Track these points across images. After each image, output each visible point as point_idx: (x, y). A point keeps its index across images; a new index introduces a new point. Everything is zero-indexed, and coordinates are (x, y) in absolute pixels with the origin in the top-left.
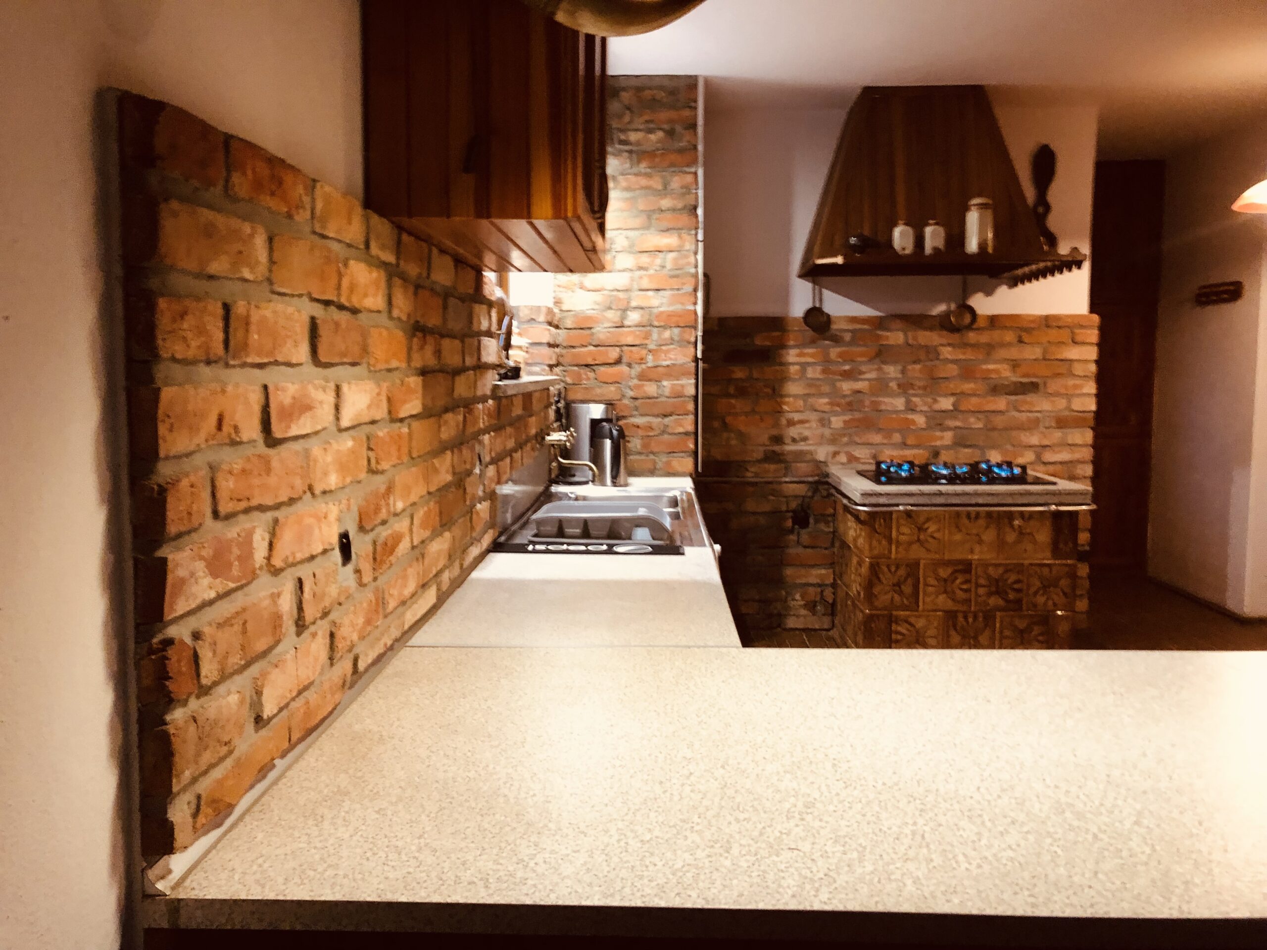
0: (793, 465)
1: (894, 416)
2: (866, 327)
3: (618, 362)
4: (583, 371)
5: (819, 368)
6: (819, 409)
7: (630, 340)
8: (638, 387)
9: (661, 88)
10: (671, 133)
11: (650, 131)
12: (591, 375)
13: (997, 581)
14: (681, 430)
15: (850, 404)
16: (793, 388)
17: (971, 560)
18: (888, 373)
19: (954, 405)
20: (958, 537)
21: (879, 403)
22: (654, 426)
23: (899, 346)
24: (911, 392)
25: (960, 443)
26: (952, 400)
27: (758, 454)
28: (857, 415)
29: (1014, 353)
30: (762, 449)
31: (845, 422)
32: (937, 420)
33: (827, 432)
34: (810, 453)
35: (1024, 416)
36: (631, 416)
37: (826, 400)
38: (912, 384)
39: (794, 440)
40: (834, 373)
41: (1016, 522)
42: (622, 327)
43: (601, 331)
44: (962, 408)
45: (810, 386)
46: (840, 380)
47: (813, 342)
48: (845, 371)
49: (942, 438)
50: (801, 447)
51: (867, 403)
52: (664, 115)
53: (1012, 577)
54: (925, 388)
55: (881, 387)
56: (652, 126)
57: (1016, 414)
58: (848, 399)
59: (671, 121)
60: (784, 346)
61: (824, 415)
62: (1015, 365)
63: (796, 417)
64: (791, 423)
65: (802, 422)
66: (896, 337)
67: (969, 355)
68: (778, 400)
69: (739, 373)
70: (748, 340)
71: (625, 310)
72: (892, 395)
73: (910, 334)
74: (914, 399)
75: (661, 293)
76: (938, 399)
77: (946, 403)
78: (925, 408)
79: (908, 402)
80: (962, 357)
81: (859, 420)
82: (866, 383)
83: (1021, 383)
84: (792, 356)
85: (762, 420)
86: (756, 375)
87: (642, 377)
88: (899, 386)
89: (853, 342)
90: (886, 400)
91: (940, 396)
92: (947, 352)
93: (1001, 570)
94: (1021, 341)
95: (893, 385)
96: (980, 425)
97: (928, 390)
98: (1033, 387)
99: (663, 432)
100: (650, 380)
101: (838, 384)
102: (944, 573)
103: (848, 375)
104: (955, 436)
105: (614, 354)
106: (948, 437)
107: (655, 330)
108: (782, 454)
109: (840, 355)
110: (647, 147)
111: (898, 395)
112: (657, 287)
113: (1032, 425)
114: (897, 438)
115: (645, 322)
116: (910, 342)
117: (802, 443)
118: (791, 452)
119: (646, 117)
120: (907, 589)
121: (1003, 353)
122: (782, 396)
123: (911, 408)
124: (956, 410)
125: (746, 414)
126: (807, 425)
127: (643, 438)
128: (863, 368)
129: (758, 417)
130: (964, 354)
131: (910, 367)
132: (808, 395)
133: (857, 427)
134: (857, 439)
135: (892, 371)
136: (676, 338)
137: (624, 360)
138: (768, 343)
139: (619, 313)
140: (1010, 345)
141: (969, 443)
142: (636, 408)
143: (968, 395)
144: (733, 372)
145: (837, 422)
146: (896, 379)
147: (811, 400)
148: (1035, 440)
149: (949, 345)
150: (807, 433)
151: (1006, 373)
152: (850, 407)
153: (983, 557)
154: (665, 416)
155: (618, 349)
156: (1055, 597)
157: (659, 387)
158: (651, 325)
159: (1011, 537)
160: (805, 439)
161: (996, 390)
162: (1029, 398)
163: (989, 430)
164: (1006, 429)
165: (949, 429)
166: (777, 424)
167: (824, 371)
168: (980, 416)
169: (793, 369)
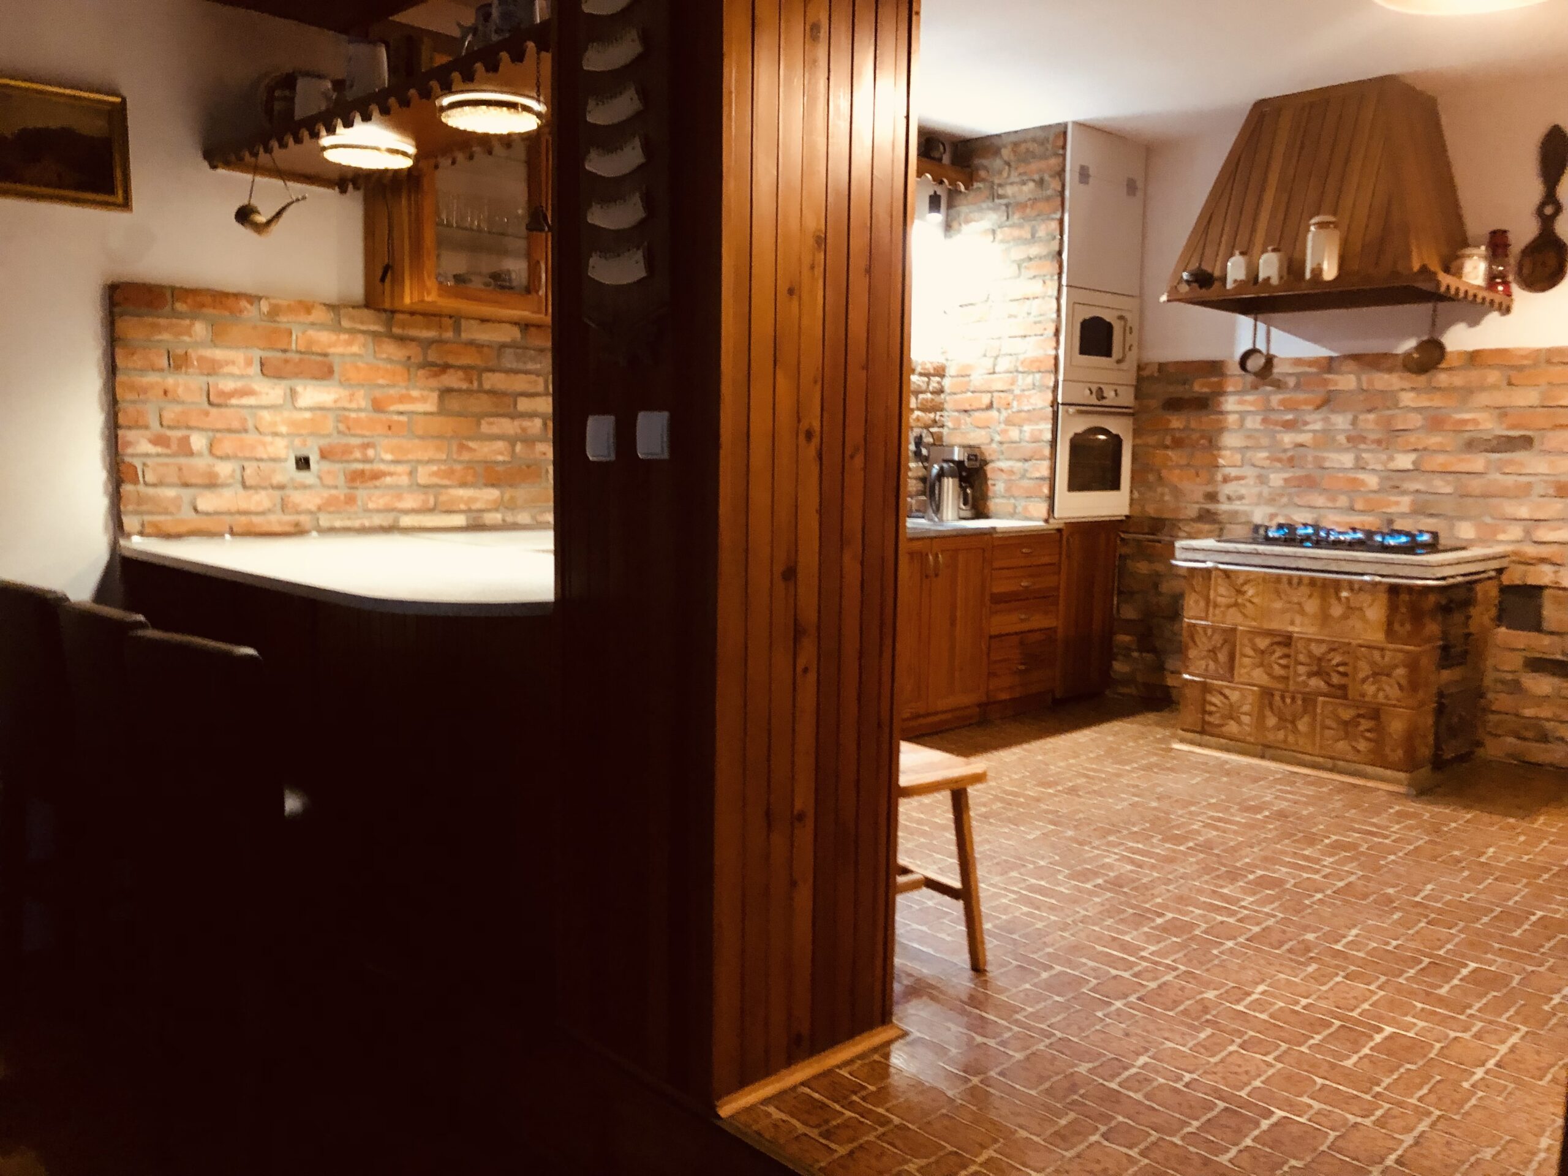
0: (1228, 526)
1: (1341, 475)
2: (1313, 370)
3: (990, 406)
4: (963, 416)
5: (1259, 418)
6: (1257, 463)
7: (1000, 387)
8: (1004, 432)
9: (1034, 140)
10: (1041, 183)
11: (1024, 183)
12: (968, 420)
13: (1320, 659)
14: (1038, 475)
15: (1291, 459)
16: (1230, 440)
17: (1291, 632)
18: (1334, 424)
19: (1414, 463)
20: (1278, 605)
21: (1324, 459)
22: (1015, 470)
23: (1351, 392)
24: (1362, 446)
25: (1418, 510)
26: (1413, 456)
27: (1192, 511)
28: (1299, 473)
29: (1500, 398)
30: (1197, 506)
31: (1286, 480)
32: (1393, 481)
33: (1266, 491)
34: (1245, 513)
35: (1510, 480)
36: (998, 460)
37: (1265, 454)
38: (1365, 438)
39: (1229, 498)
40: (1276, 423)
41: (1344, 594)
42: (994, 373)
43: (978, 379)
44: (1427, 467)
45: (1249, 437)
46: (1279, 432)
47: (1255, 387)
48: (1287, 421)
49: (1397, 503)
50: (1236, 506)
51: (1310, 458)
52: (1035, 166)
53: (1337, 659)
54: (1379, 442)
55: (1326, 439)
56: (1025, 178)
57: (1498, 476)
58: (1290, 454)
59: (1040, 171)
60: (1222, 393)
61: (1263, 472)
62: (1502, 412)
63: (1233, 472)
64: (1226, 480)
65: (1238, 478)
66: (1346, 381)
67: (1437, 401)
68: (1215, 452)
69: (1176, 422)
70: (1187, 387)
71: (996, 358)
72: (1341, 449)
73: (1364, 378)
74: (1364, 455)
75: (1028, 339)
76: (1396, 455)
77: (1404, 461)
78: (1379, 467)
79: (1358, 459)
80: (1427, 404)
81: (1299, 478)
82: (1310, 435)
83: (1508, 437)
84: (1230, 403)
85: (1197, 475)
86: (1193, 425)
87: (1009, 422)
88: (1349, 439)
89: (1298, 386)
90: (1333, 456)
91: (1398, 452)
92: (1408, 399)
93: (1323, 648)
94: (1510, 384)
95: (1341, 438)
96: (1448, 490)
97: (1384, 445)
98: (1526, 442)
99: (1023, 477)
100: (1014, 425)
101: (1279, 436)
102: (1263, 643)
103: (1289, 426)
104: (1413, 502)
105: (986, 399)
106: (1404, 503)
107: (1020, 376)
108: (1215, 514)
109: (1282, 402)
110: (1022, 198)
111: (1347, 450)
112: (1023, 334)
113: (1523, 492)
114: (1343, 501)
115: (1012, 368)
116: (1365, 386)
117: (1238, 502)
118: (1225, 512)
119: (1021, 170)
120: (1222, 657)
121: (1483, 399)
122: (1219, 449)
123: (1360, 467)
124: (1417, 469)
125: (1181, 467)
126: (1242, 482)
127: (1006, 481)
128: (1308, 418)
129: (1193, 471)
130: (1432, 400)
131: (1362, 417)
132: (1247, 447)
133: (1299, 486)
134: (1296, 500)
135: (1341, 421)
136: (1037, 384)
137: (995, 405)
138: (1206, 390)
139: (992, 360)
140: (1495, 387)
141: (1432, 511)
142: (1002, 453)
143: (1434, 451)
144: (1169, 421)
145: (1276, 479)
146: (1344, 430)
147: (1249, 454)
148: (1524, 512)
149: (1413, 389)
150: (1243, 491)
151: (1490, 426)
152: (1291, 462)
153: (1304, 630)
154: (1026, 460)
155: (989, 395)
156: (1387, 688)
157: (1021, 432)
158: (1017, 371)
159: (1337, 611)
160: (1241, 498)
161: (1471, 446)
162: (1519, 456)
163: (1462, 496)
164: (1485, 496)
165: (1404, 493)
166: (1211, 480)
167: (1265, 421)
168: (1450, 478)
169: (1232, 419)
